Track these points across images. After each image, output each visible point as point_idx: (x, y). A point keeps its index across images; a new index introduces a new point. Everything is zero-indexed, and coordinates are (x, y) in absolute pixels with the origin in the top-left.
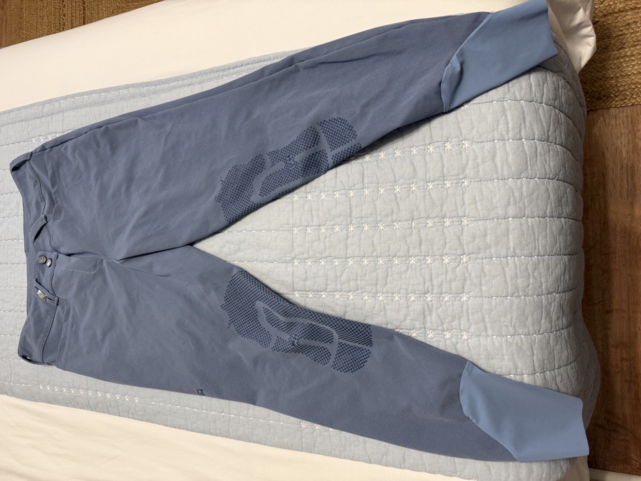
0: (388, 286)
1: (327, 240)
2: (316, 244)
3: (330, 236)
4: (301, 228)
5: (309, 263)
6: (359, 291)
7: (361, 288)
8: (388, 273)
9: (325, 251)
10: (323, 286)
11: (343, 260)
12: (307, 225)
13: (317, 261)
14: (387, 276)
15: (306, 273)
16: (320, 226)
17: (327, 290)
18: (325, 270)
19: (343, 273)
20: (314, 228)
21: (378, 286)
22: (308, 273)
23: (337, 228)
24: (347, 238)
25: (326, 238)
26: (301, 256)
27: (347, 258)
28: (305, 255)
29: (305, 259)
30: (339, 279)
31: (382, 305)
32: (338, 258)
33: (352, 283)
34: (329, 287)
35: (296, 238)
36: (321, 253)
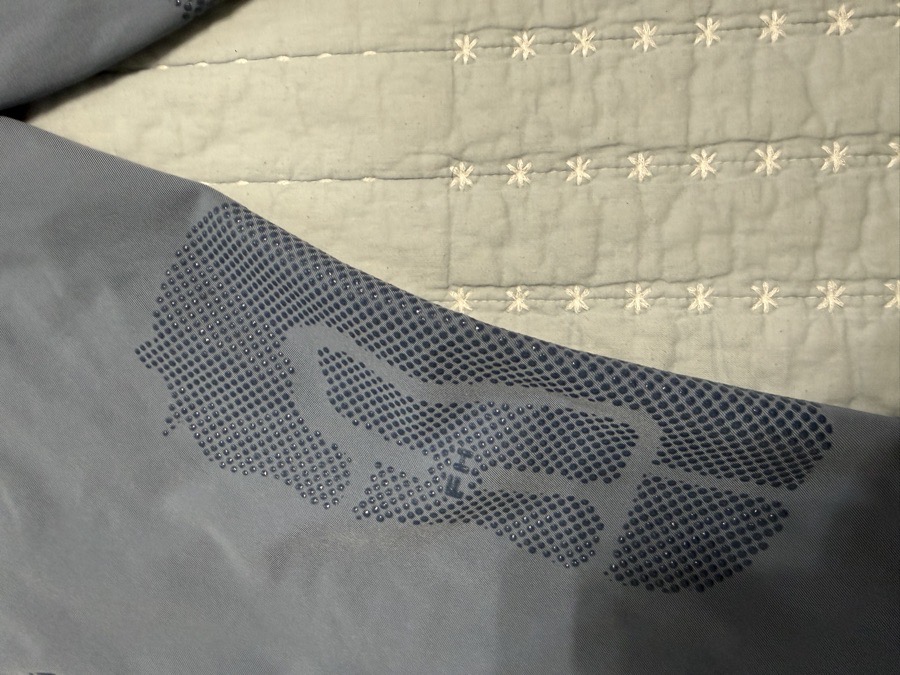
0: (864, 253)
1: (605, 78)
2: (552, 97)
3: (615, 68)
4: (489, 37)
5: (521, 177)
6: (737, 277)
7: (748, 265)
8: (866, 202)
9: (594, 123)
10: (580, 264)
11: (671, 156)
12: (515, 23)
13: (554, 166)
14: (864, 213)
15: (506, 212)
16: (571, 27)
17: (597, 279)
18: (589, 198)
19: (669, 207)
20: (546, 35)
21: (823, 253)
22: (517, 212)
23: (646, 34)
24: (692, 70)
25: (597, 71)
26: (484, 150)
27: (686, 149)
28: (506, 145)
29: (504, 160)
30: (651, 233)
31: (839, 328)
32: (649, 150)
33: (706, 247)
34: (604, 265)
35: (469, 76)
36: (574, 133)
